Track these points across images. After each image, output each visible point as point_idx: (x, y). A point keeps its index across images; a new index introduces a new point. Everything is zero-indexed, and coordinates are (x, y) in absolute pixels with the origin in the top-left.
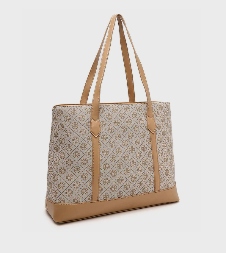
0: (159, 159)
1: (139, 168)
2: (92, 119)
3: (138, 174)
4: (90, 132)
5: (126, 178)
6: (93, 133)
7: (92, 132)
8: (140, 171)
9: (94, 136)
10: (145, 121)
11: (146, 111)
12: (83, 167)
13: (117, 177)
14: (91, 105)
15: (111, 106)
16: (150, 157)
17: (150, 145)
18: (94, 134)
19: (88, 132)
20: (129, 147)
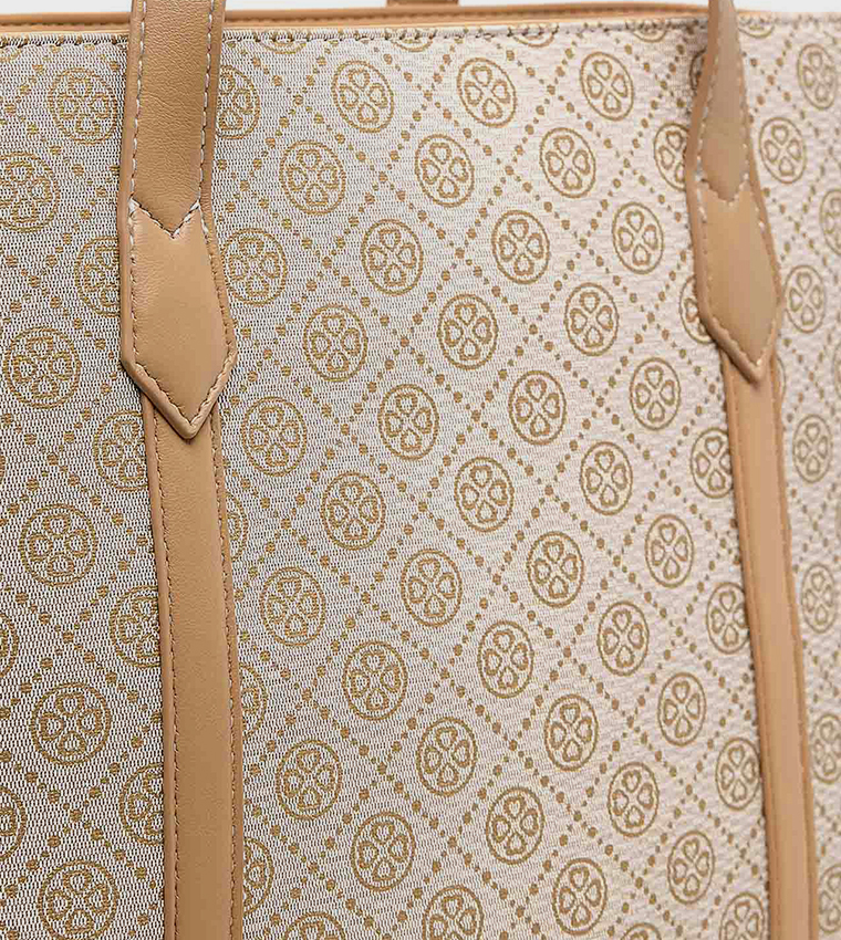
0: (808, 662)
1: (631, 782)
2: (133, 205)
3: (621, 845)
4: (124, 366)
5: (504, 894)
6: (151, 383)
7: (139, 369)
8: (634, 818)
9: (173, 409)
10: (677, 237)
11: (677, 115)
12: (54, 796)
13: (418, 893)
14: (116, 32)
15: (317, 47)
16: (728, 648)
17: (722, 510)
18: (162, 396)
19: (96, 366)
20: (530, 539)
